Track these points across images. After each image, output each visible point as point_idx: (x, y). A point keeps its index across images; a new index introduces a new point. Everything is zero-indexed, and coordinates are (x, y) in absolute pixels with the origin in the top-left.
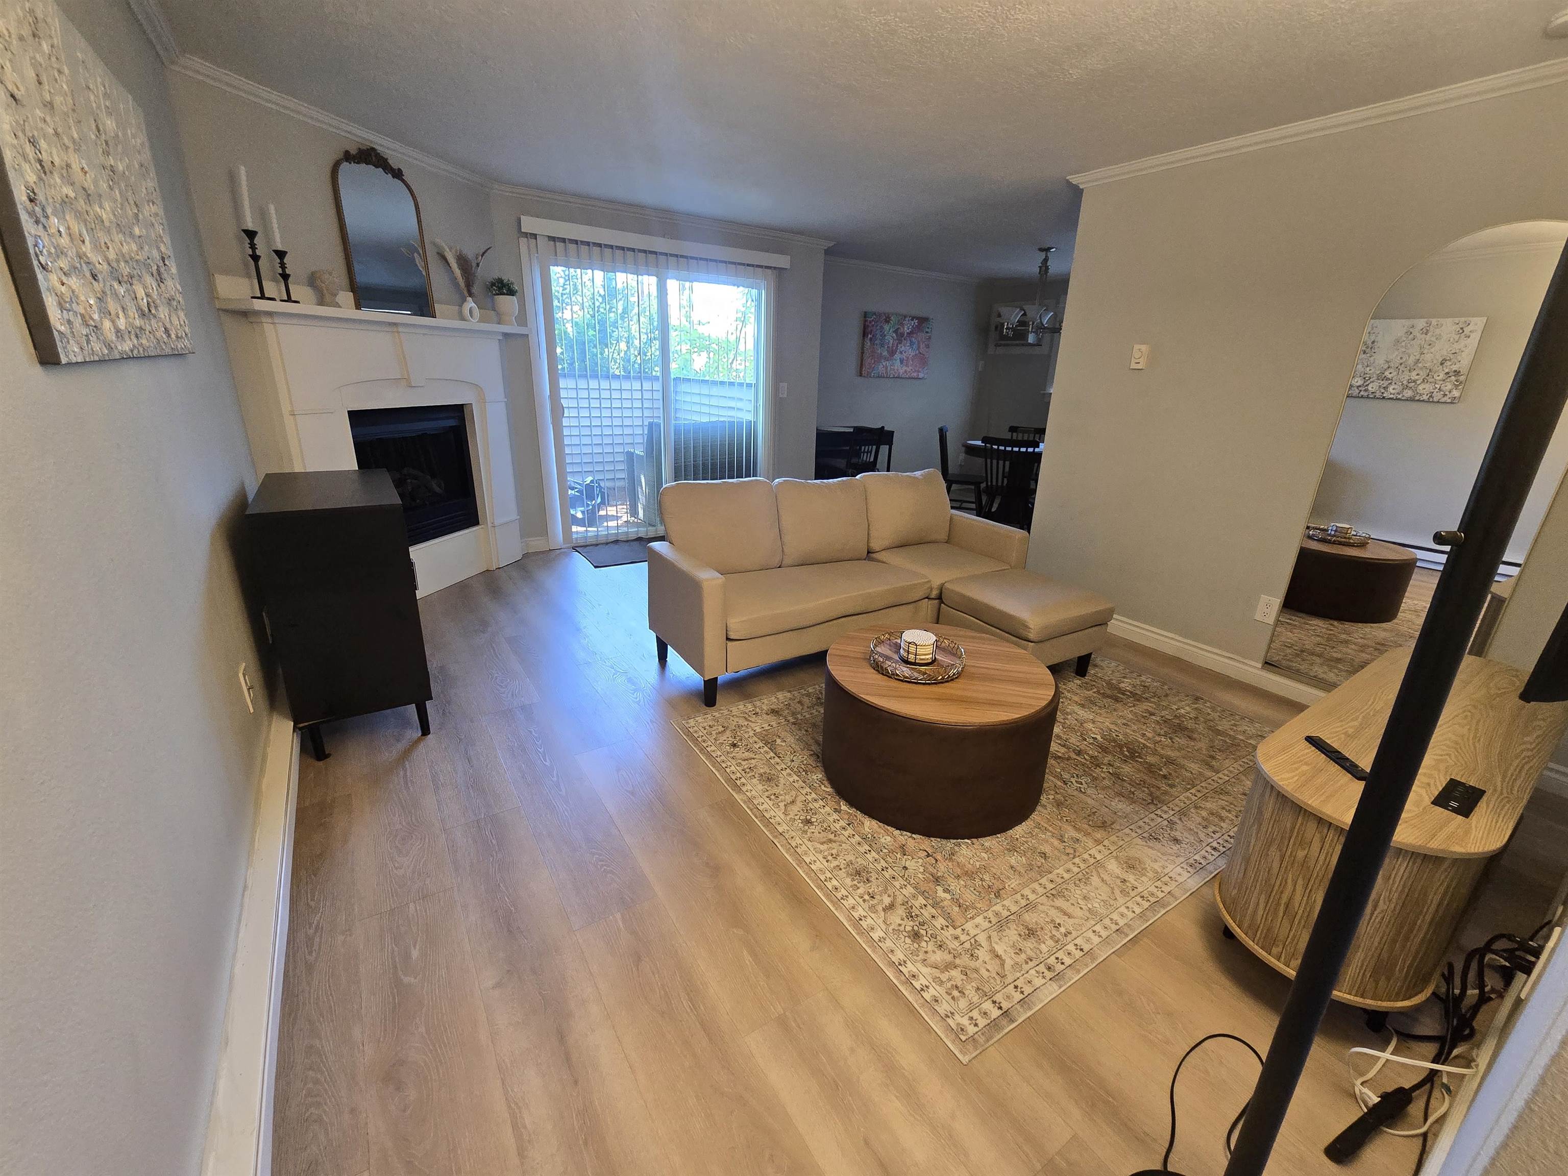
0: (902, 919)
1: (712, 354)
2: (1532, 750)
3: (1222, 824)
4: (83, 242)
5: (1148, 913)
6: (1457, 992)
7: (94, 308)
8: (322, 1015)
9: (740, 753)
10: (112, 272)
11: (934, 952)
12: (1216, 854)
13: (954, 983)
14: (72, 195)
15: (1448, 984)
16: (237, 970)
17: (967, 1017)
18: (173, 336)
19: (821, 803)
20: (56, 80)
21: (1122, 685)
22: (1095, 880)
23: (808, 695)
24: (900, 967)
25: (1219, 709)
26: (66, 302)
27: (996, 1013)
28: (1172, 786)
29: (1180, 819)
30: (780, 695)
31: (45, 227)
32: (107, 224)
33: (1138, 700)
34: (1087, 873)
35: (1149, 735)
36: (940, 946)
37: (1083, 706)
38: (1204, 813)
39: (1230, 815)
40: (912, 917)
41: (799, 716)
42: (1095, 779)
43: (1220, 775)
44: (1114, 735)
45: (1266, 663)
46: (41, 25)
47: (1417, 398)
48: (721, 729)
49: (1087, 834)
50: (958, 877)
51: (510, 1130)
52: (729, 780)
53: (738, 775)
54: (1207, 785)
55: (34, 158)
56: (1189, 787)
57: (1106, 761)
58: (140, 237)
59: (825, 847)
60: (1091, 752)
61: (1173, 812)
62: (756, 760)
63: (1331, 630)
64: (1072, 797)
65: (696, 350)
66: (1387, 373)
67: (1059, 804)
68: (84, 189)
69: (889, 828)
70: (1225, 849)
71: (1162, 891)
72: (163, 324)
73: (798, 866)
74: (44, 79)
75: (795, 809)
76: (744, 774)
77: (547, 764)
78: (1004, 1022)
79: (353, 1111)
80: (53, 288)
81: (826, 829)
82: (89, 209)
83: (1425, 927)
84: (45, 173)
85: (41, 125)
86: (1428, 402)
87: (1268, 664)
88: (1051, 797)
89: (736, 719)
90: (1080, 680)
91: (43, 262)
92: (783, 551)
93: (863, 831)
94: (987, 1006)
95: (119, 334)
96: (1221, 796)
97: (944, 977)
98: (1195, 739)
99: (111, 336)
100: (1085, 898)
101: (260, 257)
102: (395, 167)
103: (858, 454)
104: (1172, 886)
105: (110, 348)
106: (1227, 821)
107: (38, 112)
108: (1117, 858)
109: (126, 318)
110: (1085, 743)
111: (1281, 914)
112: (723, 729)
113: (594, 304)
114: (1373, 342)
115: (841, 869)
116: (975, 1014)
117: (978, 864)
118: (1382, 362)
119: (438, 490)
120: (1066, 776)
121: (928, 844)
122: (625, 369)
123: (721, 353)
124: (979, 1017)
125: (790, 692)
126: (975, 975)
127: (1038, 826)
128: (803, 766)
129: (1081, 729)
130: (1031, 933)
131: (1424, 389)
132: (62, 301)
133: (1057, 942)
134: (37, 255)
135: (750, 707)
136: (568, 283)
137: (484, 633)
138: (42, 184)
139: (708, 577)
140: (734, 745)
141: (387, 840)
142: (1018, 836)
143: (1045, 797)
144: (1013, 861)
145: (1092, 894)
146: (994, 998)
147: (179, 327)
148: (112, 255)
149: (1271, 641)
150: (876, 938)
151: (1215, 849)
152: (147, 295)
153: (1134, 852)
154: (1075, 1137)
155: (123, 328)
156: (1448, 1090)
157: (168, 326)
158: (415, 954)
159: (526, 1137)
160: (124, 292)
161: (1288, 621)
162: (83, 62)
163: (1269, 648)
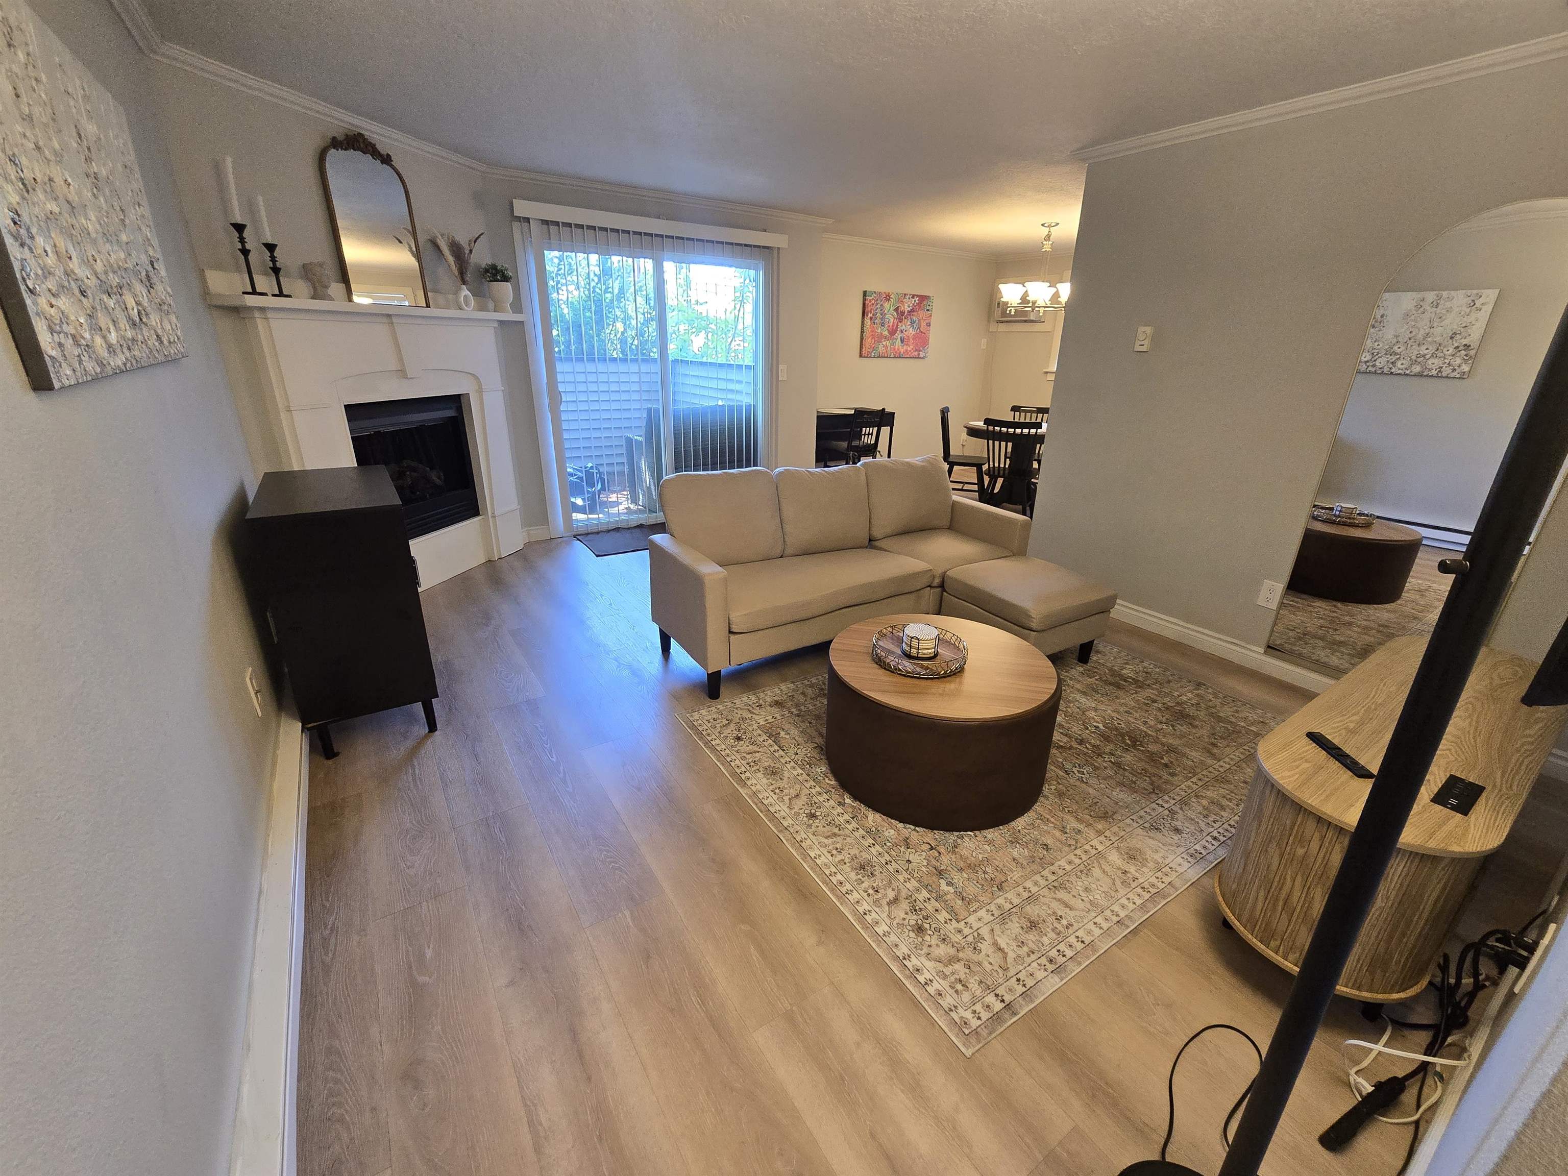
0: (906, 913)
1: (710, 335)
2: (1532, 743)
3: (1223, 813)
4: (70, 258)
5: (1149, 904)
6: (1452, 981)
7: (85, 326)
8: (340, 1016)
9: (744, 746)
10: (100, 286)
11: (937, 945)
12: (1216, 843)
13: (958, 977)
14: (56, 210)
15: (1443, 973)
16: (256, 976)
17: (970, 1010)
18: (166, 342)
19: (825, 796)
20: (34, 90)
21: (1124, 671)
22: (1097, 872)
23: (812, 686)
24: (904, 961)
25: (1221, 695)
26: (55, 324)
27: (998, 1006)
28: (1173, 775)
29: (1181, 808)
30: (783, 687)
31: (30, 249)
32: (94, 235)
33: (1140, 687)
34: (1089, 865)
35: (1152, 723)
36: (943, 939)
37: (1084, 693)
38: (1205, 802)
39: (1230, 804)
40: (915, 910)
41: (802, 708)
42: (1096, 769)
43: (1221, 763)
44: (1116, 723)
45: (1269, 647)
46: (16, 33)
47: (1425, 374)
48: (725, 722)
49: (1088, 825)
50: (961, 870)
51: (526, 1129)
52: (734, 774)
53: (743, 769)
54: (1208, 773)
55: (16, 177)
56: (1190, 775)
57: (1107, 750)
58: (127, 243)
59: (830, 841)
60: (1093, 741)
61: (1174, 802)
62: (760, 754)
63: (1334, 612)
64: (1074, 787)
65: (694, 330)
66: (1396, 348)
67: (1060, 795)
68: (68, 202)
69: (892, 821)
70: (1225, 839)
71: (1163, 882)
72: (155, 331)
73: (803, 860)
74: (22, 91)
75: (799, 803)
76: (748, 768)
77: (554, 760)
78: (1006, 1015)
79: (373, 1109)
80: (42, 312)
81: (830, 823)
82: (74, 222)
83: (1422, 923)
84: (28, 191)
85: (20, 140)
86: (1437, 377)
87: (1271, 648)
88: (1053, 787)
89: (740, 712)
90: (1082, 667)
91: (31, 287)
92: (784, 541)
93: (867, 825)
94: (990, 999)
95: (111, 350)
96: (1222, 785)
97: (948, 970)
98: (1197, 727)
99: (103, 353)
100: (1087, 890)
101: (249, 251)
102: (383, 152)
103: (859, 436)
104: (1172, 877)
105: (102, 364)
106: (1228, 810)
107: (19, 128)
108: (1118, 848)
109: (117, 332)
110: (1088, 732)
111: (1280, 908)
112: (727, 722)
113: (589, 284)
114: (1382, 316)
115: (845, 863)
116: (978, 1007)
117: (980, 856)
118: (1390, 336)
119: (437, 481)
120: (1068, 766)
121: (930, 836)
122: (622, 353)
123: (719, 333)
124: (982, 1011)
125: (793, 682)
126: (978, 968)
127: (1041, 817)
128: (807, 759)
129: (1083, 718)
130: (1033, 925)
131: (1434, 364)
132: (52, 324)
133: (1058, 934)
134: (24, 279)
135: (753, 699)
136: (562, 263)
137: (487, 626)
138: (25, 204)
139: (709, 570)
140: (739, 739)
141: (398, 839)
142: (1020, 828)
143: (1047, 787)
144: (1016, 853)
145: (1093, 886)
146: (997, 992)
147: (171, 332)
148: (99, 267)
149: (1275, 624)
150: (881, 933)
151: (1215, 838)
152: (138, 304)
153: (1135, 843)
154: (1075, 1129)
155: (114, 342)
156: (1441, 1078)
157: (160, 332)
158: (429, 953)
159: (542, 1134)
160: (114, 304)
161: (1291, 603)
162: (60, 65)
163: (1272, 631)
